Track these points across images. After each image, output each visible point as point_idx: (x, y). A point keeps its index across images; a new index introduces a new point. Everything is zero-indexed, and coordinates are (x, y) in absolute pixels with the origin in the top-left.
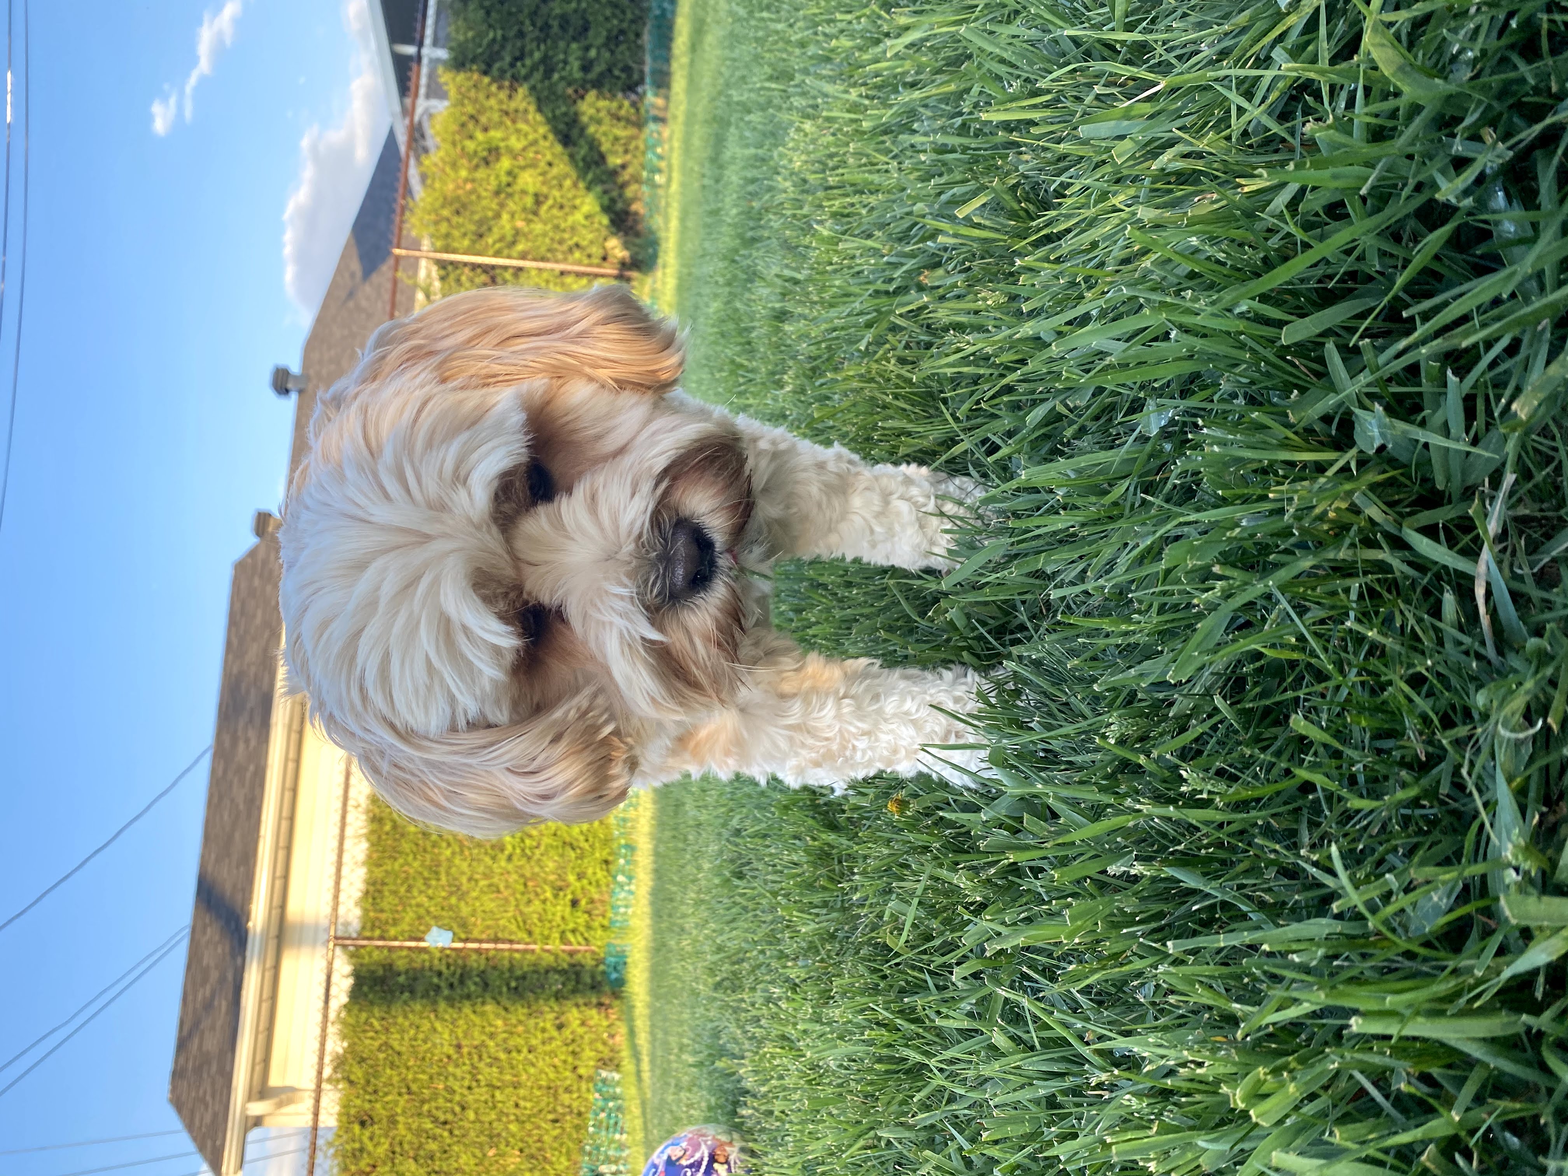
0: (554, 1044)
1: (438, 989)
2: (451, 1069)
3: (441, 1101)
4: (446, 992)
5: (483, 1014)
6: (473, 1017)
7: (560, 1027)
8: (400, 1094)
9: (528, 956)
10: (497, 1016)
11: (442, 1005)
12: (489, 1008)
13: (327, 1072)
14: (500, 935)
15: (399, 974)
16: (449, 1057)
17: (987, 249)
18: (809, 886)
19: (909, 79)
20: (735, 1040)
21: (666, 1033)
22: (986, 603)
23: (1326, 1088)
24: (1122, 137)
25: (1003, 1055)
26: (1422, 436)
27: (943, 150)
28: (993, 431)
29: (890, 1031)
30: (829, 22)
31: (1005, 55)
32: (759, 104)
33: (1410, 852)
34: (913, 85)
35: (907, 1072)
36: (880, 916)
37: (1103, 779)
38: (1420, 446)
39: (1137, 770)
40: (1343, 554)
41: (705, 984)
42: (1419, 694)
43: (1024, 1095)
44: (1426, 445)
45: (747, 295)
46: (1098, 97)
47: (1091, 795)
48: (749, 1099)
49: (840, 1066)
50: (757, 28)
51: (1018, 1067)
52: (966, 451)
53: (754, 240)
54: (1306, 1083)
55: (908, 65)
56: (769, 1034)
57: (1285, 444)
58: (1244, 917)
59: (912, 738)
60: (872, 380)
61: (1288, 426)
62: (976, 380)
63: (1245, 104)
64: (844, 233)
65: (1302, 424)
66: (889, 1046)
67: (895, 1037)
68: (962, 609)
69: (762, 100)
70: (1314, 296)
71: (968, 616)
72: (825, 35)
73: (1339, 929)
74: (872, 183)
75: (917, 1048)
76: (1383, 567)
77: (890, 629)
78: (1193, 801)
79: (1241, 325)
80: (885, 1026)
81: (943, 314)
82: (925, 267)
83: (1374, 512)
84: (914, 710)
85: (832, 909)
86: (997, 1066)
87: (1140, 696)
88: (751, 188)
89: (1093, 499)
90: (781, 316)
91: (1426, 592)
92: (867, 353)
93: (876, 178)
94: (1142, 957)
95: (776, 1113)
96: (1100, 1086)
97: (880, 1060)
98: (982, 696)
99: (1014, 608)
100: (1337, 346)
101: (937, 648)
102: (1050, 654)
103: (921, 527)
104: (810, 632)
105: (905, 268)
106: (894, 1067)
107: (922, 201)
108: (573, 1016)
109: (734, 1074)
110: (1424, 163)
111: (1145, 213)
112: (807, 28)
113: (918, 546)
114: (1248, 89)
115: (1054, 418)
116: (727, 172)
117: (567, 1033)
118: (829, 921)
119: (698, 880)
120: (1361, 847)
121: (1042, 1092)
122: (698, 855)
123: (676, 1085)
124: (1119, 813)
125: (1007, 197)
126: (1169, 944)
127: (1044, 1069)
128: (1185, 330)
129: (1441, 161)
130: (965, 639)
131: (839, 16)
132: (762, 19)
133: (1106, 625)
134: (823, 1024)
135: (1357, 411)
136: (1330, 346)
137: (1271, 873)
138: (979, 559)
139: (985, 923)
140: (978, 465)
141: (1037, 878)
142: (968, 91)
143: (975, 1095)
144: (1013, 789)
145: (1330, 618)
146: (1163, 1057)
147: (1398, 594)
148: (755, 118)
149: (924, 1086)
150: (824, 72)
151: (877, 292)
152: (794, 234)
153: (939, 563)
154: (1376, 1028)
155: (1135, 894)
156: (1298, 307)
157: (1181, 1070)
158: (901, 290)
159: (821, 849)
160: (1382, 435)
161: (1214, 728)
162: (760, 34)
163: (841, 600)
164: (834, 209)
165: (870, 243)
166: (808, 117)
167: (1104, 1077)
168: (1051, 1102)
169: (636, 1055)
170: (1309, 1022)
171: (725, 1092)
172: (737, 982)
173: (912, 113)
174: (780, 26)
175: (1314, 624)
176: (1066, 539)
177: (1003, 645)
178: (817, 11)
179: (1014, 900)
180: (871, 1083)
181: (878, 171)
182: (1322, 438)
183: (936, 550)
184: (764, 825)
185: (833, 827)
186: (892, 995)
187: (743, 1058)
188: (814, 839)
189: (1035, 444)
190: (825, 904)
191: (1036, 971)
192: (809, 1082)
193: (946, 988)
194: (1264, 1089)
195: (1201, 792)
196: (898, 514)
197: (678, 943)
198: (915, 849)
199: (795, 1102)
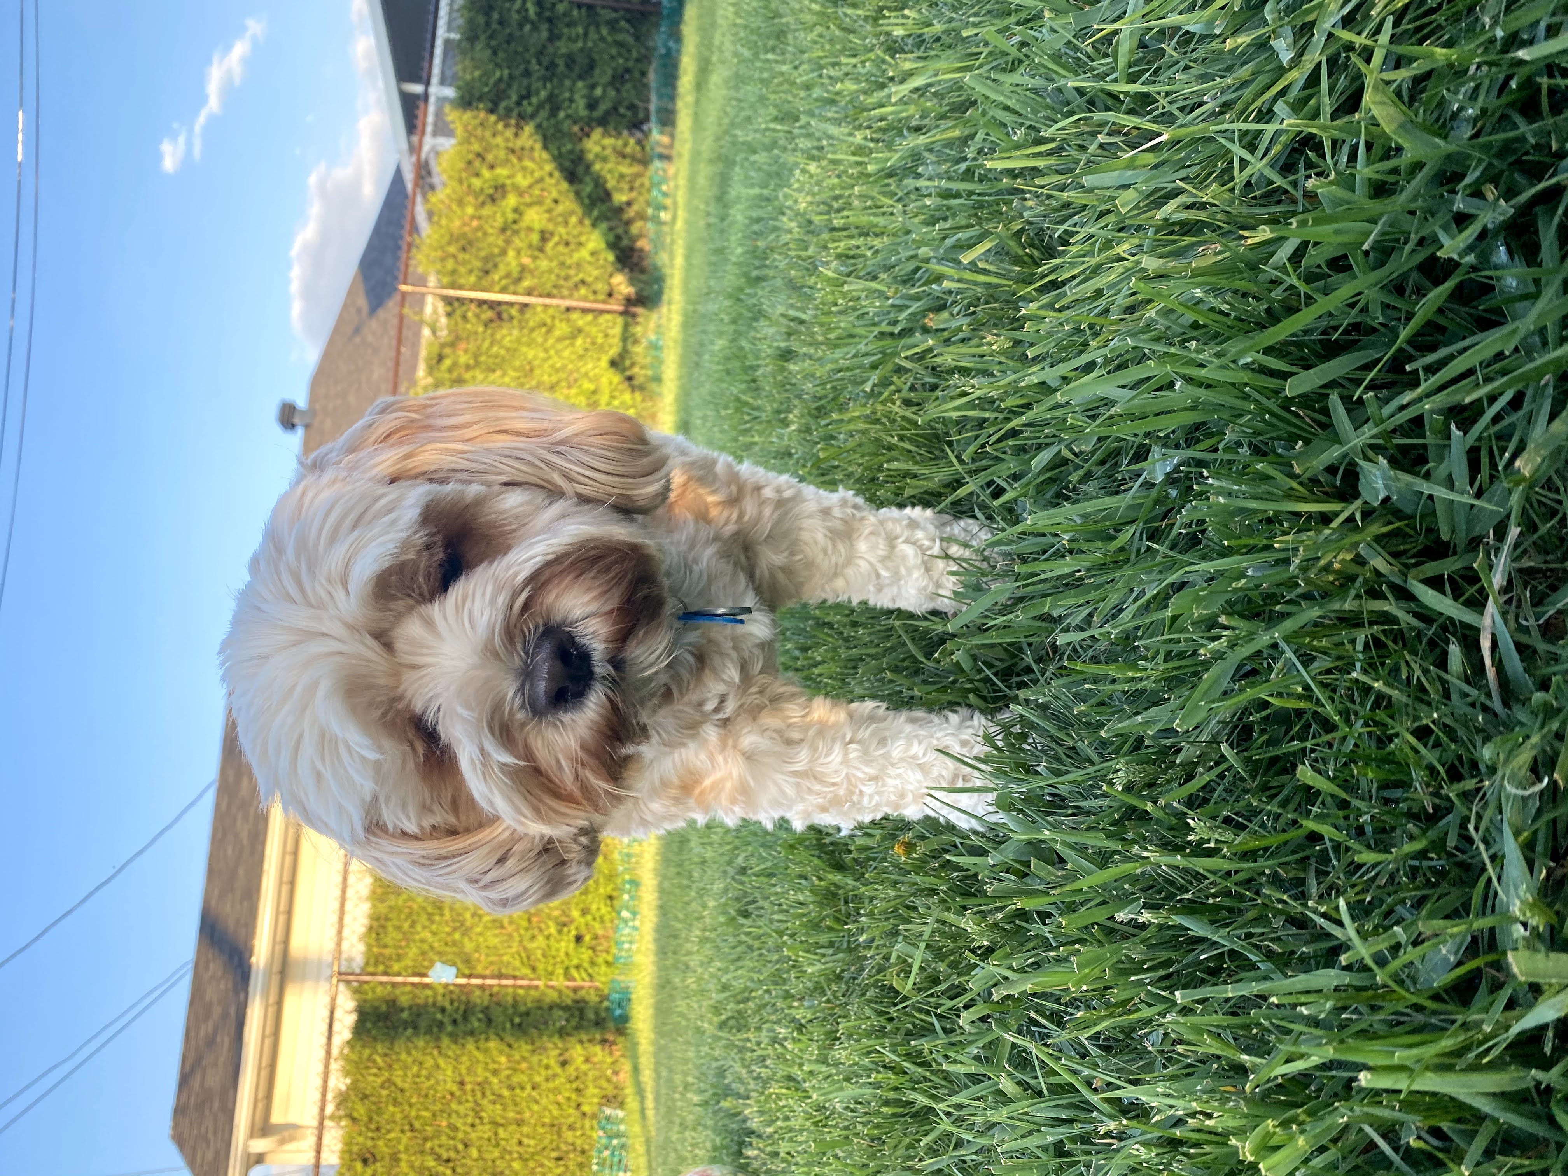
0: (557, 1082)
1: (441, 1025)
2: (454, 1106)
3: (444, 1138)
4: (450, 1028)
5: (486, 1051)
6: (476, 1053)
7: (564, 1064)
8: (403, 1131)
9: (533, 993)
10: (501, 1052)
11: (445, 1041)
12: (493, 1044)
13: (330, 1109)
14: (504, 971)
15: (402, 1010)
16: (452, 1094)
17: (992, 294)
18: (816, 926)
19: (914, 123)
20: (741, 1081)
21: (671, 1070)
22: (993, 646)
23: (1335, 1141)
24: (1127, 187)
25: (1011, 1101)
26: (1427, 488)
27: (948, 194)
28: (999, 475)
29: (896, 1074)
30: (834, 65)
31: (1009, 103)
32: (764, 145)
33: (1419, 903)
34: (918, 129)
35: (915, 1115)
36: (887, 958)
37: (1112, 825)
38: (1424, 497)
39: (1144, 816)
40: (1348, 605)
41: (710, 1023)
42: (1425, 746)
43: (1032, 1142)
44: (1431, 497)
45: (753, 333)
46: (1101, 146)
47: (1097, 841)
48: (754, 1140)
49: (847, 1108)
50: (762, 70)
51: (1027, 1114)
52: (972, 494)
53: (759, 279)
54: (1315, 1137)
55: (912, 109)
56: (775, 1074)
57: (1290, 495)
58: (1253, 967)
59: (919, 782)
60: (877, 421)
61: (1293, 476)
62: (981, 423)
63: (1248, 156)
64: (848, 275)
65: (1308, 474)
66: (896, 1089)
67: (902, 1080)
68: (967, 651)
69: (767, 141)
70: (1318, 348)
71: (975, 658)
72: (831, 78)
73: (1347, 981)
74: (876, 226)
75: (924, 1092)
76: (1387, 618)
77: (896, 670)
78: (1200, 850)
79: (1245, 377)
80: (892, 1068)
81: (947, 358)
82: (931, 310)
83: (1379, 563)
84: (921, 754)
85: (838, 950)
86: (1004, 1112)
87: (1147, 742)
88: (756, 227)
89: (1099, 544)
90: (786, 355)
91: (1432, 643)
92: (872, 395)
93: (881, 221)
94: (1150, 1005)
95: (782, 1155)
96: (1108, 1135)
97: (887, 1103)
98: (988, 739)
99: (1021, 650)
100: (1342, 397)
101: (943, 690)
102: (1056, 698)
103: (928, 570)
104: (816, 671)
105: (910, 311)
106: (900, 1110)
107: (926, 245)
108: (577, 1053)
109: (739, 1114)
110: (1426, 218)
111: (1150, 263)
112: (812, 71)
113: (925, 589)
114: (1251, 142)
115: (1059, 463)
116: (732, 212)
117: (571, 1070)
118: (835, 962)
119: (703, 917)
120: (1368, 899)
121: (1050, 1139)
122: (702, 893)
123: (681, 1124)
124: (1127, 859)
125: (1012, 243)
126: (1177, 993)
127: (1052, 1115)
128: (1189, 380)
129: (1443, 217)
130: (972, 681)
131: (844, 60)
132: (768, 61)
133: (1112, 671)
134: (829, 1065)
135: (1361, 462)
136: (1334, 397)
137: (1278, 923)
138: (986, 602)
139: (993, 968)
140: (983, 507)
141: (1045, 924)
142: (972, 136)
143: (983, 1141)
144: (1020, 835)
145: (1336, 668)
146: (1171, 1107)
147: (1404, 645)
148: (760, 158)
149: (931, 1130)
150: (829, 115)
151: (882, 334)
152: (800, 274)
153: (945, 604)
154: (1385, 1082)
155: (1143, 941)
156: (1302, 359)
157: (1190, 1121)
158: (906, 332)
159: (827, 889)
160: (1386, 486)
161: (1221, 776)
162: (765, 75)
163: (846, 640)
164: (839, 250)
165: (874, 285)
166: (813, 158)
167: (1112, 1125)
168: (1059, 1150)
169: (640, 1092)
170: (1318, 1074)
171: (731, 1132)
172: (742, 1021)
173: (916, 157)
174: (784, 68)
175: (1320, 673)
176: (1071, 583)
177: (1010, 688)
178: (821, 54)
179: (1022, 945)
180: (877, 1126)
181: (884, 214)
182: (1327, 489)
183: (942, 592)
184: (769, 864)
185: (840, 867)
186: (899, 1038)
187: (748, 1098)
188: (820, 879)
189: (1040, 489)
190: (831, 944)
191: (1043, 1015)
192: (815, 1124)
193: (953, 1031)
194: (1274, 1142)
195: (1208, 841)
196: (904, 558)
197: (683, 981)
198: (922, 891)
199: (801, 1143)
